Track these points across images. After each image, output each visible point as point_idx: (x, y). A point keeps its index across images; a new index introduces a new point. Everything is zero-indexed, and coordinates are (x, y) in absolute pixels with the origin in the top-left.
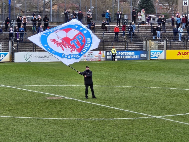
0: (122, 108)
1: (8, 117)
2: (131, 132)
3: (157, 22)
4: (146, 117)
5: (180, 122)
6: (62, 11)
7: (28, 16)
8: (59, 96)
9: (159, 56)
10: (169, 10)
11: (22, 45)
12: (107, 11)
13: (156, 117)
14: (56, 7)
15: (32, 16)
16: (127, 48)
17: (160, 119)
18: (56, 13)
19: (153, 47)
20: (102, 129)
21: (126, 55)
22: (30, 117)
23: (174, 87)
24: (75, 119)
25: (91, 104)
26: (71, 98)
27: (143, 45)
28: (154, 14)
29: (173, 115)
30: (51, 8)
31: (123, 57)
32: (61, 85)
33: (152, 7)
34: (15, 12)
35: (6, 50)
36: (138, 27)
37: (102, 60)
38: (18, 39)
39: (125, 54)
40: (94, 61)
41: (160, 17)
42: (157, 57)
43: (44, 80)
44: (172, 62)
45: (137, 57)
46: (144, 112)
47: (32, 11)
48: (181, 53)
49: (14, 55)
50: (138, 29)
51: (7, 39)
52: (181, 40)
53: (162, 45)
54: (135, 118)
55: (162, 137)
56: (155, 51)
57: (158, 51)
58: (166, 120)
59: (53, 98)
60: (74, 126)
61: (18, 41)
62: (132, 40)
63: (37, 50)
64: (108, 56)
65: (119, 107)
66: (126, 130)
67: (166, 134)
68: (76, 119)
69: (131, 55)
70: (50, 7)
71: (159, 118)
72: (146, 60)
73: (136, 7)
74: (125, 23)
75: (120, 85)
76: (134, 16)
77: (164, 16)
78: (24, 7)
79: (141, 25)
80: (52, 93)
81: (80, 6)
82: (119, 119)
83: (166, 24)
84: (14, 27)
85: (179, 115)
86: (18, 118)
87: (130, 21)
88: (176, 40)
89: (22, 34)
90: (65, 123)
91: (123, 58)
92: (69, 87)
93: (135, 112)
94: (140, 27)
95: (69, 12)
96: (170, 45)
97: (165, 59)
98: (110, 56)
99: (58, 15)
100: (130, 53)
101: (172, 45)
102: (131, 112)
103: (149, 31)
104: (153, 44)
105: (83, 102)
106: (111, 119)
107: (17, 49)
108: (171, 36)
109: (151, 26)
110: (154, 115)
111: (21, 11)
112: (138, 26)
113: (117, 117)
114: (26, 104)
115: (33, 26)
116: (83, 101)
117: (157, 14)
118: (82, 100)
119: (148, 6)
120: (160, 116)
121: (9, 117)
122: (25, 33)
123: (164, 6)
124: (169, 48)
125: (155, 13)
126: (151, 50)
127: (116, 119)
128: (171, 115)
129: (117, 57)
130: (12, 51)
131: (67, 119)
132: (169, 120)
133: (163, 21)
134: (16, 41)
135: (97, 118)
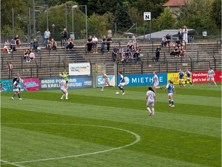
19: (100, 72)
42: (106, 85)
45: (79, 85)
64: (43, 84)
69: (72, 83)
74: (64, 43)
96: (124, 69)
97: (116, 86)
98: (45, 85)
100: (71, 80)
104: (99, 69)
126: (98, 75)
129: (54, 86)
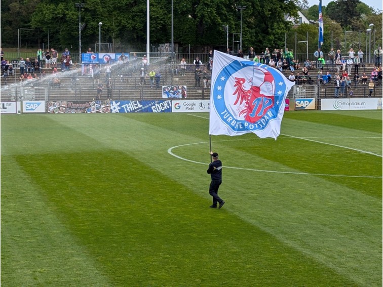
35: (311, 96)
107: (325, 95)
130: (318, 97)
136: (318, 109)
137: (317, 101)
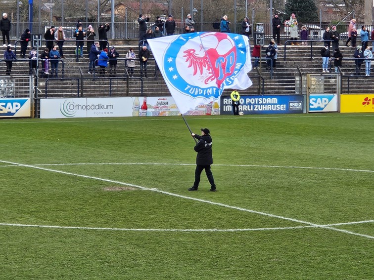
0: (253, 209)
1: (27, 225)
2: (271, 256)
3: (323, 40)
4: (300, 227)
5: (368, 236)
6: (135, 18)
7: (68, 28)
8: (128, 184)
9: (325, 106)
10: (345, 15)
11: (55, 84)
12: (224, 17)
13: (321, 226)
14: (122, 10)
15: (76, 28)
16: (263, 89)
17: (328, 230)
18: (123, 20)
19: (314, 89)
20: (214, 249)
21: (260, 105)
22: (70, 225)
23: (356, 167)
24: (159, 230)
25: (191, 200)
26: (152, 189)
27: (294, 85)
28: (316, 23)
29: (354, 223)
30: (112, 12)
31: (254, 108)
32: (132, 162)
33: (313, 9)
34: (40, 20)
35: (23, 94)
36: (285, 49)
37: (213, 113)
38: (48, 73)
39: (259, 101)
40: (198, 115)
41: (328, 29)
42: (322, 109)
43: (98, 153)
44: (351, 117)
45: (282, 107)
46: (298, 216)
47: (75, 17)
48: (370, 100)
49: (39, 104)
50: (285, 53)
51: (26, 72)
52: (371, 74)
53: (332, 85)
54: (278, 228)
55: (333, 265)
56: (319, 97)
57: (324, 97)
58: (341, 232)
59: (117, 189)
60: (158, 243)
61: (46, 76)
62: (273, 74)
63: (85, 94)
64: (226, 105)
65: (248, 206)
66: (260, 252)
67: (339, 261)
68: (163, 230)
69: (271, 104)
70: (110, 10)
71: (326, 227)
72: (300, 114)
73: (280, 9)
74: (259, 40)
75: (249, 164)
76: (277, 27)
77: (335, 28)
78: (59, 9)
79: (290, 44)
80: (114, 179)
81: (171, 7)
82: (248, 229)
83: (341, 42)
84: (40, 49)
85: (366, 221)
86: (48, 229)
87: (268, 37)
88: (359, 74)
89: (55, 63)
90: (140, 237)
91: (256, 109)
92: (148, 166)
93: (280, 217)
94: (289, 48)
95: (148, 20)
96: (349, 85)
97: (338, 112)
98: (229, 106)
99: (126, 25)
100: (269, 100)
101: (351, 85)
102: (271, 215)
103: (306, 56)
104: (313, 83)
105: (177, 197)
106: (231, 230)
107: (46, 92)
108: (351, 66)
109: (310, 46)
110: (316, 222)
111: (54, 18)
112: (284, 46)
113: (243, 227)
114: (63, 200)
115: (76, 46)
116: (177, 195)
117: (322, 23)
118: (173, 192)
119: (306, 8)
120: (328, 225)
121: (30, 225)
122: (62, 61)
123: (336, 7)
124: (346, 90)
125: (319, 21)
126: (311, 94)
127: (240, 230)
128: (350, 223)
129: (244, 108)
130: (35, 96)
131: (145, 230)
132: (346, 231)
133: (334, 36)
134: (43, 76)
135: (203, 229)
136: (35, 116)
137: (34, 102)
